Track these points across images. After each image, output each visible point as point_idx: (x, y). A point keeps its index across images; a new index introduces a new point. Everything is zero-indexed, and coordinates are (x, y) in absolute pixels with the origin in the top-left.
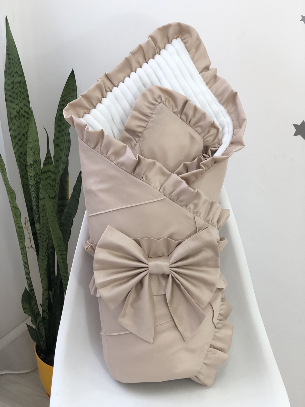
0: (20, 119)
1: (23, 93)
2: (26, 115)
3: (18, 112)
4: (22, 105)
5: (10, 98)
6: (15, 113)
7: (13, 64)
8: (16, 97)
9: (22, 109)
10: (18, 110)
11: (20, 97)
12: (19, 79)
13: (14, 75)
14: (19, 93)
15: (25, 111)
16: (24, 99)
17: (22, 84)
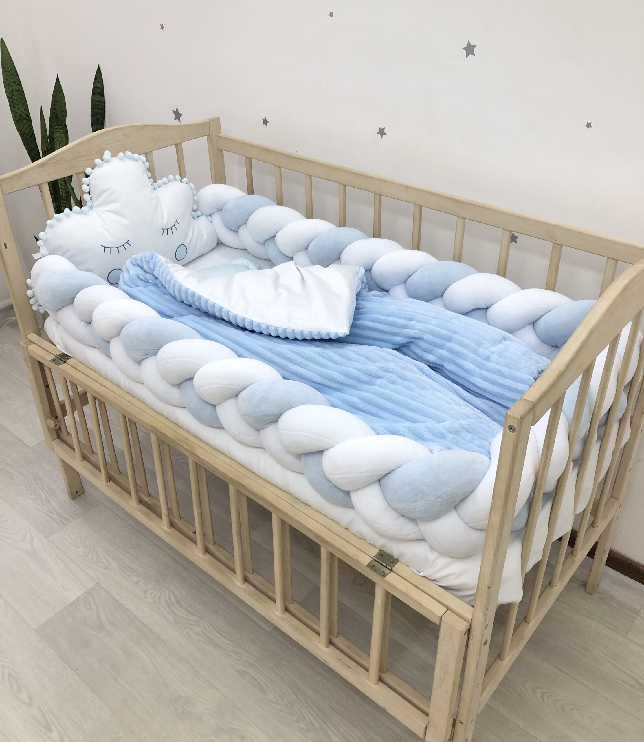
0: (22, 121)
1: (22, 99)
2: (27, 118)
3: (20, 116)
4: (22, 109)
5: (12, 104)
6: (19, 117)
7: (10, 76)
8: (16, 103)
9: (23, 112)
10: (20, 114)
11: (20, 102)
12: (17, 88)
13: (12, 85)
14: (19, 100)
15: (25, 114)
16: (23, 104)
17: (20, 91)
